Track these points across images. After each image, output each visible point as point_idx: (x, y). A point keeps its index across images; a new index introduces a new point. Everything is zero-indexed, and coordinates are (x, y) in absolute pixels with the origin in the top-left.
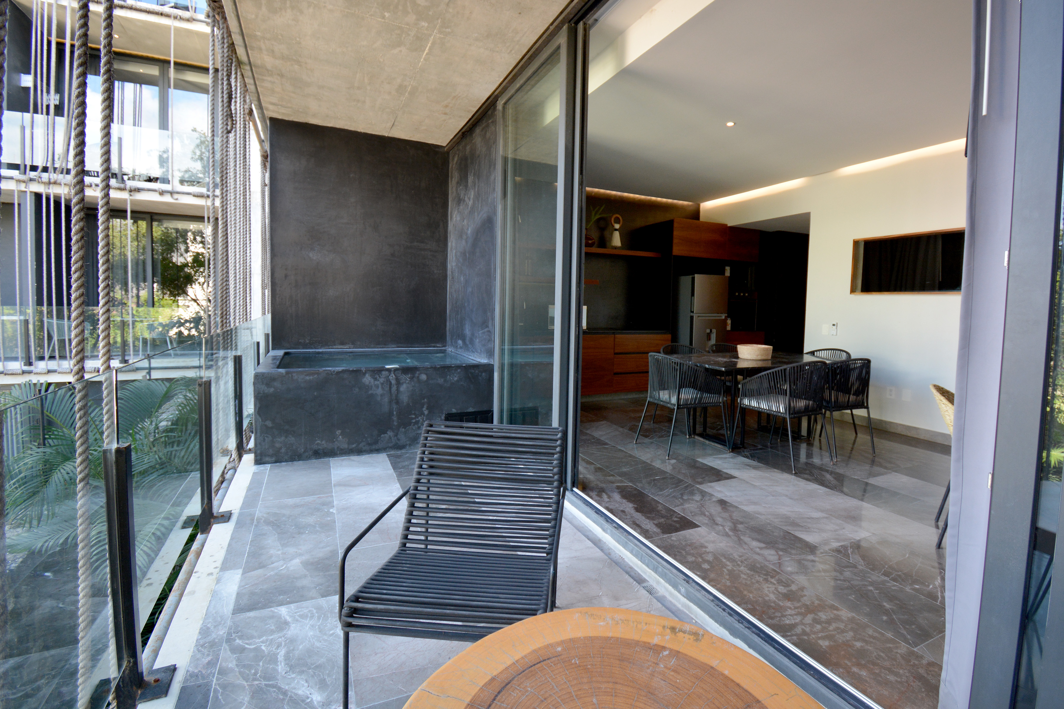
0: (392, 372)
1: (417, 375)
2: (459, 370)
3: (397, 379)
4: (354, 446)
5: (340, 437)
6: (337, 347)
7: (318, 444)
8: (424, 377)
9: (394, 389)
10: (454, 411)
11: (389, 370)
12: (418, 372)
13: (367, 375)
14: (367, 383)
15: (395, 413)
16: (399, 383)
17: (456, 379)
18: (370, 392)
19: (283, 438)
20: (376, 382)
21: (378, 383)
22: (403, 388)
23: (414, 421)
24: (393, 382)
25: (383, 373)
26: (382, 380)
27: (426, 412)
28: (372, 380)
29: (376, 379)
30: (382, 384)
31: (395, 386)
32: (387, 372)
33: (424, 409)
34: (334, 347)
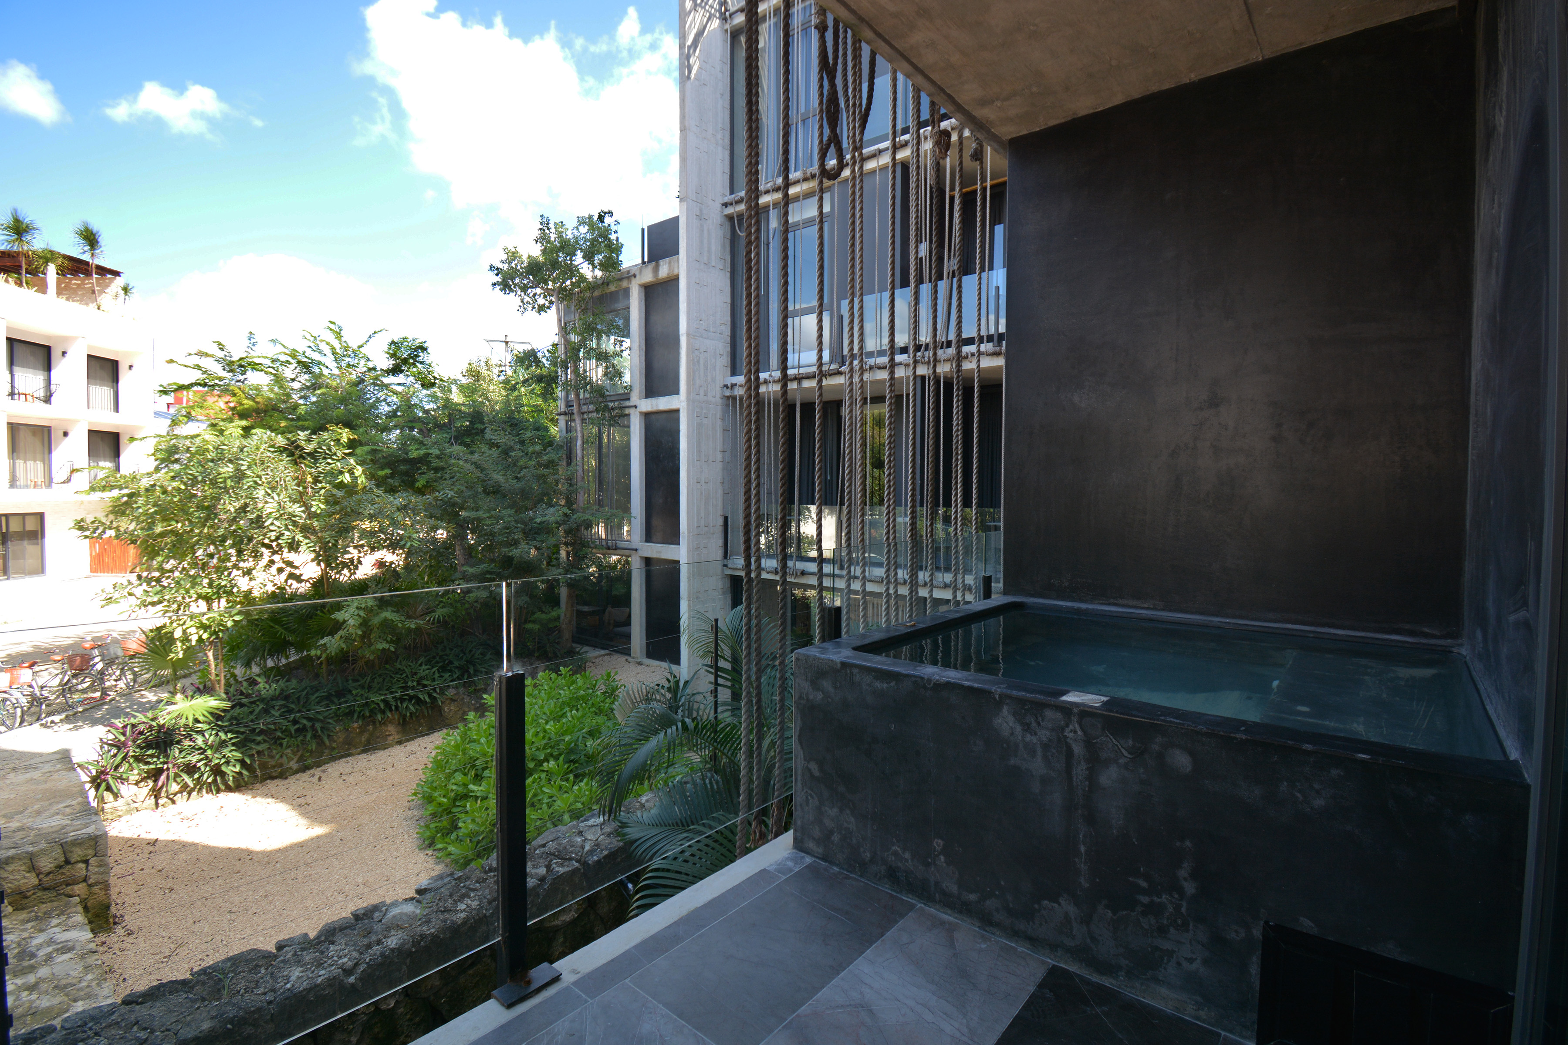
0: (1075, 719)
1: (1156, 747)
2: (1334, 772)
3: (1089, 744)
4: (973, 897)
5: (942, 858)
6: (1125, 602)
7: (895, 854)
8: (1181, 760)
9: (1080, 771)
10: (1306, 924)
11: (1067, 710)
12: (1159, 739)
13: (1005, 710)
14: (1006, 733)
15: (1083, 849)
16: (1095, 760)
17: (1319, 803)
18: (1012, 762)
19: (835, 810)
20: (1029, 737)
21: (1035, 740)
22: (1109, 777)
23: (1145, 899)
24: (1078, 749)
25: (1049, 713)
26: (1044, 735)
27: (1190, 888)
28: (1018, 729)
29: (1027, 728)
30: (1046, 747)
31: (1083, 766)
32: (1059, 715)
33: (1183, 873)
34: (1120, 601)
